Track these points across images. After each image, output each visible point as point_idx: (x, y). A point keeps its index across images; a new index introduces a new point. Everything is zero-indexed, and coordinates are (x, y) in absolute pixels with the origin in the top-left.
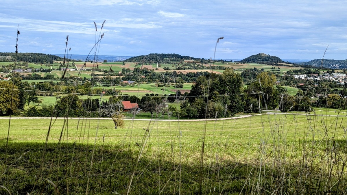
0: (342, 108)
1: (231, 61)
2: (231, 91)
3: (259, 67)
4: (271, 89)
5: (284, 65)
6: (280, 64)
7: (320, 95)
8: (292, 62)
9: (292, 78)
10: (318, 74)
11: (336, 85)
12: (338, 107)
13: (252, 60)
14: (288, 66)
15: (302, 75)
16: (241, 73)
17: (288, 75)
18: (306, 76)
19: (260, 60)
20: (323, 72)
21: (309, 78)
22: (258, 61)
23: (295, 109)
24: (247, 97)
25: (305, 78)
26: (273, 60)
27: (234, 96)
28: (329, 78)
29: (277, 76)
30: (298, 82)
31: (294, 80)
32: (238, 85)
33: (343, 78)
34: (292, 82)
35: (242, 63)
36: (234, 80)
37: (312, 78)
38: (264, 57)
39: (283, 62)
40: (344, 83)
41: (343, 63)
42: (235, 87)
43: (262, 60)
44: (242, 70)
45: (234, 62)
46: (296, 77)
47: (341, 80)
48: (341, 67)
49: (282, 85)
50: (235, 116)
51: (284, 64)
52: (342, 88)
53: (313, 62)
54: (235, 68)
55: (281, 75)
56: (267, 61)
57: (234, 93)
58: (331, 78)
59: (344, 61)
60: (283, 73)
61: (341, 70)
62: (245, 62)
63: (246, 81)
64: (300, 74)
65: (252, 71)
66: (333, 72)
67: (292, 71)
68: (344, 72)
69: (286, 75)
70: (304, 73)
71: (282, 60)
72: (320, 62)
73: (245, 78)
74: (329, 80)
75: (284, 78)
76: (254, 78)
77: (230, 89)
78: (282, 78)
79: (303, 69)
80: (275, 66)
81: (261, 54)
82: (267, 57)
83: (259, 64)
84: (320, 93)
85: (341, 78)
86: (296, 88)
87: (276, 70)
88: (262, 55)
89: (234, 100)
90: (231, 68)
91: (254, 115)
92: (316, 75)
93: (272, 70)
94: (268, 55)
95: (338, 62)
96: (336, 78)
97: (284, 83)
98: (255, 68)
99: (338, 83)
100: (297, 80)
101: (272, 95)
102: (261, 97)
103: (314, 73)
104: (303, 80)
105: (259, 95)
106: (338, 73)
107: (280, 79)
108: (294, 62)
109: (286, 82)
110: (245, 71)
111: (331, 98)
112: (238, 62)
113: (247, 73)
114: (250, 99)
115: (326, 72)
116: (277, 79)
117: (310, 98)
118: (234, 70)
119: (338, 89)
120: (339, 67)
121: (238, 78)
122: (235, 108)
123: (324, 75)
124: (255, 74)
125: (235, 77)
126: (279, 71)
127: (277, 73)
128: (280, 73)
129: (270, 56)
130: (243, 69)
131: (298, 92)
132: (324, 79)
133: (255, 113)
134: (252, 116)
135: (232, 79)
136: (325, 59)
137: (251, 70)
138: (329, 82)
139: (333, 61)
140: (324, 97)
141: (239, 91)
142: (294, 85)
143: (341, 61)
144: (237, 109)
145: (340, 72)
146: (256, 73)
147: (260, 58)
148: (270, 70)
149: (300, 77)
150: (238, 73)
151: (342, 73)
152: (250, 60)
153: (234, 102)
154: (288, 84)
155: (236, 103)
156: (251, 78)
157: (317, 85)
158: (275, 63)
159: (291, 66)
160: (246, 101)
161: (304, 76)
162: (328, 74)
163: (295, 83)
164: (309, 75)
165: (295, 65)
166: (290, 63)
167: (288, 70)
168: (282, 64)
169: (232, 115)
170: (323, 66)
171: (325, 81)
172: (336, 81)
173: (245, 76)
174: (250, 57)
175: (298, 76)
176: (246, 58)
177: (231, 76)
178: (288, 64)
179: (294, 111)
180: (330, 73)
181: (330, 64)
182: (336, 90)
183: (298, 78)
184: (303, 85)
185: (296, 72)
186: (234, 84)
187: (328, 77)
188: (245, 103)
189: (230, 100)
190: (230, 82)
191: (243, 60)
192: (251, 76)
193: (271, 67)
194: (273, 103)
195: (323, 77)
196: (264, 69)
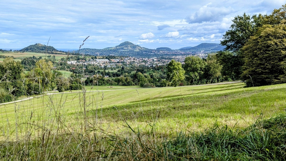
0: (104, 85)
1: (11, 50)
2: (13, 77)
3: (37, 55)
4: (49, 74)
5: (59, 54)
6: (55, 52)
7: (88, 76)
8: (65, 51)
9: (65, 64)
10: (85, 60)
11: (98, 68)
12: (101, 85)
13: (31, 49)
14: (61, 54)
15: (73, 61)
16: (21, 60)
17: (62, 62)
18: (76, 62)
19: (38, 49)
20: (89, 58)
21: (79, 64)
22: (36, 50)
23: (70, 89)
24: (29, 82)
25: (76, 63)
26: (49, 50)
27: (15, 81)
28: (94, 63)
29: (53, 62)
30: (71, 66)
31: (67, 65)
32: (19, 72)
33: (103, 62)
34: (66, 67)
35: (22, 52)
36: (15, 68)
37: (81, 63)
38: (41, 47)
39: (57, 51)
40: (104, 66)
41: (102, 51)
42: (16, 73)
43: (39, 49)
44: (22, 58)
45: (14, 51)
46: (69, 63)
47: (101, 64)
48: (101, 54)
49: (58, 70)
50: (18, 99)
51: (58, 52)
52: (103, 70)
53: (81, 51)
54: (15, 56)
55: (56, 61)
56: (44, 50)
57: (16, 79)
59: (102, 50)
60: (58, 60)
61: (101, 56)
62: (24, 51)
63: (26, 68)
64: (72, 60)
65: (31, 59)
66: (96, 58)
67: (65, 58)
68: (103, 58)
69: (61, 61)
70: (75, 59)
71: (57, 49)
72: (86, 51)
73: (25, 65)
75: (59, 64)
76: (33, 65)
77: (11, 76)
78: (57, 64)
79: (74, 56)
80: (51, 54)
81: (38, 44)
82: (44, 47)
83: (37, 53)
84: (88, 74)
85: (101, 62)
87: (52, 57)
88: (39, 45)
89: (16, 85)
90: (12, 57)
91: (36, 97)
92: (84, 61)
93: (48, 57)
94: (44, 45)
95: (98, 50)
97: (60, 68)
98: (34, 56)
99: (99, 66)
100: (69, 65)
101: (51, 78)
102: (40, 81)
103: (82, 59)
104: (75, 65)
105: (39, 79)
106: (99, 59)
107: (56, 65)
108: (67, 51)
109: (61, 67)
110: (25, 59)
111: (95, 78)
112: (17, 51)
113: (27, 61)
114: (31, 84)
115: (91, 58)
116: (54, 65)
117: (81, 79)
118: (14, 58)
119: (100, 71)
120: (100, 54)
121: (18, 66)
122: (18, 92)
123: (89, 61)
124: (34, 62)
125: (15, 65)
126: (55, 58)
127: (53, 60)
128: (55, 60)
129: (46, 46)
130: (23, 57)
131: (71, 75)
132: (90, 64)
133: (37, 95)
134: (34, 98)
135: (13, 67)
136: (89, 49)
137: (30, 58)
138: (93, 65)
139: (95, 49)
140: (91, 77)
141: (20, 77)
142: (67, 69)
143: (101, 50)
144: (20, 93)
145: (100, 58)
146: (35, 61)
147: (38, 48)
149: (72, 63)
150: (18, 61)
151: (102, 58)
152: (29, 50)
153: (16, 87)
154: (63, 69)
155: (18, 88)
156: (31, 65)
157: (85, 68)
158: (51, 52)
159: (64, 54)
160: (27, 85)
161: (75, 62)
162: (92, 59)
163: (68, 67)
164: (79, 61)
165: (67, 53)
166: (63, 52)
167: (62, 58)
168: (56, 52)
169: (15, 99)
170: (88, 54)
171: (90, 65)
172: (99, 65)
173: (25, 63)
174: (28, 47)
175: (71, 62)
176: (25, 48)
177: (12, 64)
179: (69, 90)
180: (93, 59)
181: (93, 52)
182: (99, 72)
183: (70, 64)
184: (74, 69)
185: (68, 59)
186: (15, 71)
187: (92, 62)
188: (27, 87)
189: (12, 85)
190: (11, 69)
191: (22, 49)
192: (30, 63)
193: (48, 55)
194: (51, 85)
195: (89, 62)
196: (42, 57)
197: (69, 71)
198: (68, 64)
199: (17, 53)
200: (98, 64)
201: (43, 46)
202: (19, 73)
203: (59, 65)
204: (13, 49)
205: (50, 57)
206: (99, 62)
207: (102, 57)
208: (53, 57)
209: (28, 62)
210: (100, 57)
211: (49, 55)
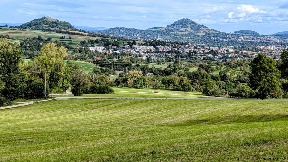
0: (144, 87)
1: (6, 26)
2: (6, 69)
3: (45, 35)
4: (60, 66)
5: (77, 34)
6: (71, 32)
7: (120, 72)
8: (87, 31)
9: (86, 51)
10: (118, 45)
11: (137, 60)
12: (140, 87)
13: (35, 25)
14: (82, 34)
15: (99, 47)
16: (20, 42)
17: (82, 47)
18: (103, 48)
19: (46, 26)
20: (123, 43)
21: (107, 51)
22: (43, 27)
23: (91, 91)
24: (29, 77)
25: (103, 50)
26: (63, 27)
27: (9, 76)
28: (130, 51)
29: (68, 48)
30: (95, 55)
31: (89, 53)
32: (15, 61)
33: (145, 51)
34: (87, 55)
35: (22, 29)
36: (10, 55)
37: (111, 51)
38: (51, 22)
39: (76, 30)
40: (147, 57)
41: (144, 33)
42: (11, 63)
43: (48, 26)
44: (21, 39)
45: (10, 27)
46: (92, 49)
47: (142, 54)
48: (143, 37)
49: (75, 59)
50: (11, 104)
51: (77, 32)
52: (144, 63)
53: (112, 31)
54: (11, 35)
55: (73, 46)
56: (55, 27)
57: (10, 73)
58: (132, 51)
59: (145, 30)
60: (75, 44)
61: (143, 41)
62: (26, 28)
63: (27, 54)
64: (97, 46)
65: (35, 41)
66: (134, 43)
67: (87, 42)
68: (146, 44)
69: (80, 46)
70: (102, 44)
71: (75, 27)
72: (120, 31)
73: (25, 50)
74: (130, 53)
75: (78, 51)
76: (38, 51)
77: (3, 67)
78: (74, 50)
79: (100, 39)
80: (65, 34)
81: (47, 18)
82: (55, 23)
83: (45, 31)
84: (120, 69)
85: (143, 51)
86: (92, 63)
87: (67, 40)
88: (48, 20)
89: (10, 82)
90: (6, 36)
91: (39, 101)
92: (115, 47)
93: (61, 39)
94: (56, 19)
95: (139, 31)
96: (137, 51)
97: (78, 56)
98: (39, 37)
99: (139, 57)
100: (93, 53)
101: (62, 73)
102: (47, 77)
103: (113, 45)
104: (101, 53)
105: (45, 74)
106: (139, 45)
107: (72, 52)
108: (89, 30)
109: (80, 55)
110: (26, 40)
111: (131, 75)
112: (16, 27)
113: (28, 43)
114: (32, 80)
115: (126, 43)
116: (69, 52)
117: (109, 76)
118: (10, 38)
119: (140, 64)
120: (141, 38)
121: (14, 51)
122: (12, 92)
123: (124, 48)
124: (39, 45)
125: (10, 49)
126: (71, 41)
127: (69, 43)
128: (71, 44)
129: (58, 21)
130: (23, 37)
131: (94, 68)
132: (125, 52)
133: (39, 99)
134: (35, 103)
135: (7, 53)
136: (125, 28)
137: (34, 39)
138: (130, 55)
139: (134, 30)
140: (124, 74)
141: (16, 69)
142: (89, 60)
143: (143, 30)
144: (15, 93)
145: (142, 44)
146: (41, 44)
147: (46, 24)
148: (58, 40)
149: (97, 50)
150: (16, 43)
151: (144, 45)
152: (32, 26)
153: (11, 84)
154: (83, 59)
155: (12, 86)
156: (35, 49)
157: (117, 59)
158: (65, 31)
159: (85, 35)
160: (27, 82)
161: (101, 48)
162: (128, 45)
163: (91, 56)
164: (107, 47)
165: (90, 33)
166: (84, 32)
167: (82, 41)
168: (74, 32)
169: (7, 103)
170: (123, 36)
171: (125, 54)
172: (138, 55)
173: (25, 47)
174: (32, 21)
175: (95, 48)
176: (27, 23)
177: (6, 49)
178: (82, 32)
179: (89, 93)
180: (130, 44)
181: (131, 34)
182: (138, 66)
183: (94, 51)
184: (100, 59)
185: (92, 43)
186: (9, 59)
187: (128, 50)
188: (26, 86)
189: (4, 81)
190: (4, 57)
191: (23, 25)
192: (34, 47)
193: (61, 35)
194: (62, 84)
195: (123, 49)
196: (51, 39)
197: (92, 62)
198: (90, 51)
199: (15, 30)
200: (137, 53)
201: (55, 21)
202: (16, 63)
203: (76, 52)
204: (9, 24)
205: (63, 39)
206: (138, 50)
207: (144, 43)
208: (69, 40)
209: (30, 44)
210: (140, 42)
211: (63, 35)
